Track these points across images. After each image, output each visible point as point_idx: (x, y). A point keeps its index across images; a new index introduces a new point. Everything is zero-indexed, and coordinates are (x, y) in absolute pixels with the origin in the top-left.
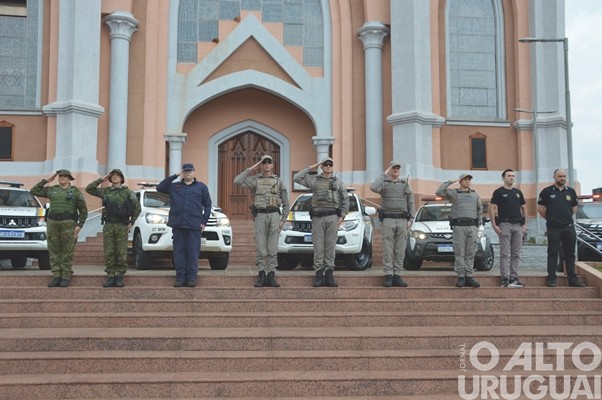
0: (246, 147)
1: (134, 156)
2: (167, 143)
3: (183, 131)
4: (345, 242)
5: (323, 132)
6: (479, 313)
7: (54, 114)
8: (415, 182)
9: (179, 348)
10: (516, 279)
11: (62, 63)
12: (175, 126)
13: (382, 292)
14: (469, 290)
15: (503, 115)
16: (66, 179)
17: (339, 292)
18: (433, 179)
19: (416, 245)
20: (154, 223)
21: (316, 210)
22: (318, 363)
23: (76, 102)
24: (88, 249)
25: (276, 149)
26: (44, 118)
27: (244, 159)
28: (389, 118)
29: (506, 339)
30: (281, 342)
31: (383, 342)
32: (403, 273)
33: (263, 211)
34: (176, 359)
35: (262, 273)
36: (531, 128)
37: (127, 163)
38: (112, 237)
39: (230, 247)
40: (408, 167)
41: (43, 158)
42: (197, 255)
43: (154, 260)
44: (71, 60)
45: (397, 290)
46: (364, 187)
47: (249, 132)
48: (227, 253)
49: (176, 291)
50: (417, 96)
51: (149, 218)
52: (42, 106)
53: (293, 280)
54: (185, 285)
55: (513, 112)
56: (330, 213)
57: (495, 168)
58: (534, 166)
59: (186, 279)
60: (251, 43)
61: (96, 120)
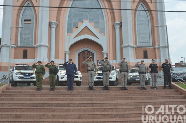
0: (85, 54)
1: (57, 57)
2: (65, 54)
3: (69, 50)
4: (111, 78)
5: (105, 50)
6: (147, 96)
7: (37, 47)
8: (129, 62)
9: (69, 106)
10: (156, 87)
11: (39, 34)
12: (67, 49)
13: (121, 91)
14: (144, 90)
15: (151, 45)
16: (40, 63)
17: (110, 91)
18: (134, 61)
19: (130, 79)
20: (62, 74)
21: (104, 70)
22: (105, 110)
23: (43, 44)
24: (46, 81)
25: (93, 55)
26: (35, 48)
27: (85, 57)
28: (122, 46)
29: (154, 103)
30: (95, 105)
31: (122, 104)
32: (127, 86)
33: (90, 71)
34: (68, 109)
35: (90, 87)
36: (159, 48)
37: (55, 59)
38: (52, 78)
39: (81, 80)
40: (127, 58)
41: (34, 58)
42: (73, 82)
43: (62, 83)
44: (41, 33)
45: (125, 91)
46: (116, 64)
47: (86, 50)
48: (81, 82)
49: (68, 92)
50: (129, 40)
51: (61, 73)
52: (34, 45)
53: (98, 88)
54: (70, 90)
55: (154, 44)
56: (107, 71)
57: (150, 59)
58: (160, 58)
59: (70, 88)
60: (86, 27)
61: (47, 48)
